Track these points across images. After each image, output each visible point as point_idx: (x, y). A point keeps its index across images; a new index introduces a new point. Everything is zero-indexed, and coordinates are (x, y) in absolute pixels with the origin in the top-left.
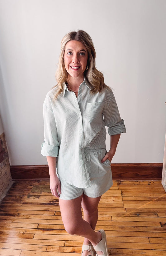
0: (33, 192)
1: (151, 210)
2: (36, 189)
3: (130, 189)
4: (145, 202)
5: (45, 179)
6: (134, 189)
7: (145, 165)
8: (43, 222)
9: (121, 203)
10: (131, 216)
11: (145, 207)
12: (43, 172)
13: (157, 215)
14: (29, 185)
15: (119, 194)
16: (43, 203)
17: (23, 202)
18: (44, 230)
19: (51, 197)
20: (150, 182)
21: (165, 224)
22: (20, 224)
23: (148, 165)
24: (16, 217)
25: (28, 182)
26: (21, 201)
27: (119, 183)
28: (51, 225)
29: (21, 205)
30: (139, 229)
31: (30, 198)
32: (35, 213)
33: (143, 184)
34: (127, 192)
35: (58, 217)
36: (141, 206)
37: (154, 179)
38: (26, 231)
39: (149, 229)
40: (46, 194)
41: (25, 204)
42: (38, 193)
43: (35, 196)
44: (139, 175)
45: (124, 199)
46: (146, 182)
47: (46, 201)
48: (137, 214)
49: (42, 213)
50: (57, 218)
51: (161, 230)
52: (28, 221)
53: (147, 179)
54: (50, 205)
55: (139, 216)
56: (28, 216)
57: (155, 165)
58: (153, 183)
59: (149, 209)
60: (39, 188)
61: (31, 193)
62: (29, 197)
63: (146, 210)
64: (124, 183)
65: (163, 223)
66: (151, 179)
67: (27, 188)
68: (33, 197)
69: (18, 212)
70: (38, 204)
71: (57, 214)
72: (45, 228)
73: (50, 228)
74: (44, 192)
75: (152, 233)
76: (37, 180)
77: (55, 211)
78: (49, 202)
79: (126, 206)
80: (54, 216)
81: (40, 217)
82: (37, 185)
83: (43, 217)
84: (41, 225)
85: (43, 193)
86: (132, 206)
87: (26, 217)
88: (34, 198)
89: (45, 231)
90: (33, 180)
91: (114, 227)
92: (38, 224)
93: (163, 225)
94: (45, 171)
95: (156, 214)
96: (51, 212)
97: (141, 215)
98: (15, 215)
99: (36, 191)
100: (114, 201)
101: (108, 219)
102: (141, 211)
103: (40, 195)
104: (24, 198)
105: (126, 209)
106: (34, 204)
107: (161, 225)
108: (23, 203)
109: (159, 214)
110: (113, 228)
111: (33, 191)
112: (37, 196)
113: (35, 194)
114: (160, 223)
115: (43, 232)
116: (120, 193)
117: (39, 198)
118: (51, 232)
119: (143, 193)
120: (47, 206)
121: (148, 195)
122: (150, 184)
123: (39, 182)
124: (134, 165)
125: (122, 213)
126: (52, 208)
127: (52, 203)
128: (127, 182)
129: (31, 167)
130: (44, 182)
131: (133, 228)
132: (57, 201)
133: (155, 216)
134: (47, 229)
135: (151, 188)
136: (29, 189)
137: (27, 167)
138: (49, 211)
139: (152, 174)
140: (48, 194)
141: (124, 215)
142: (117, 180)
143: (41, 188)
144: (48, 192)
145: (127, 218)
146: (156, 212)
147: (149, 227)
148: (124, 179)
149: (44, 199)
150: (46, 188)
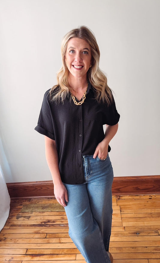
0: (23, 213)
1: (152, 227)
2: (27, 209)
3: (130, 205)
4: (145, 218)
5: (37, 197)
6: (134, 204)
8: (33, 246)
9: (119, 221)
10: (129, 235)
11: (146, 225)
12: (34, 190)
13: (158, 233)
14: (19, 204)
16: (34, 225)
17: (11, 224)
18: (33, 255)
19: (43, 217)
20: (151, 196)
22: (7, 250)
23: (148, 178)
24: (2, 242)
25: (17, 201)
26: (9, 223)
27: (118, 198)
28: (40, 250)
29: (8, 227)
30: (137, 250)
31: (19, 219)
32: (24, 236)
33: (143, 199)
34: (126, 208)
36: (140, 224)
37: (157, 192)
38: (13, 258)
39: (149, 250)
40: (37, 214)
41: (13, 226)
42: (29, 214)
43: (25, 217)
44: (139, 188)
45: (124, 216)
46: (147, 197)
47: (37, 222)
48: (137, 233)
49: (32, 236)
50: (48, 241)
52: (15, 246)
53: (148, 193)
54: (42, 226)
55: (138, 235)
56: (16, 240)
57: (156, 177)
58: (155, 197)
59: (149, 227)
60: (30, 208)
61: (20, 214)
62: (17, 218)
63: (146, 227)
64: (123, 198)
66: (152, 193)
67: (17, 208)
68: (22, 219)
69: (5, 236)
70: (28, 226)
71: (48, 237)
72: (34, 253)
73: (40, 253)
74: (35, 212)
75: (152, 254)
76: (28, 199)
77: (47, 233)
78: (41, 223)
79: (125, 224)
80: (45, 239)
81: (29, 242)
82: (28, 204)
83: (33, 241)
84: (29, 250)
86: (131, 224)
87: (13, 241)
88: (24, 219)
89: (34, 257)
90: (23, 199)
91: (111, 248)
92: (27, 249)
94: (37, 188)
95: (156, 232)
96: (42, 235)
97: (141, 234)
98: (2, 240)
99: (27, 211)
102: (141, 229)
103: (31, 215)
104: (12, 219)
105: (124, 227)
106: (24, 226)
108: (12, 226)
111: (23, 211)
112: (27, 217)
113: (25, 215)
115: (32, 258)
116: (119, 210)
117: (29, 219)
118: (42, 258)
119: (144, 208)
120: (38, 227)
121: (149, 211)
122: (151, 198)
123: (29, 201)
124: (134, 178)
125: (120, 232)
126: (44, 230)
127: (44, 224)
128: (127, 197)
129: (20, 184)
130: (35, 200)
131: (132, 249)
132: (49, 221)
133: (155, 234)
134: (36, 254)
135: (152, 203)
136: (18, 209)
137: (16, 184)
138: (39, 233)
139: (153, 188)
140: (39, 214)
141: (123, 235)
142: (116, 195)
143: (32, 207)
144: (40, 212)
145: (126, 238)
146: (157, 230)
147: (149, 247)
148: (123, 194)
149: (35, 219)
150: (37, 207)
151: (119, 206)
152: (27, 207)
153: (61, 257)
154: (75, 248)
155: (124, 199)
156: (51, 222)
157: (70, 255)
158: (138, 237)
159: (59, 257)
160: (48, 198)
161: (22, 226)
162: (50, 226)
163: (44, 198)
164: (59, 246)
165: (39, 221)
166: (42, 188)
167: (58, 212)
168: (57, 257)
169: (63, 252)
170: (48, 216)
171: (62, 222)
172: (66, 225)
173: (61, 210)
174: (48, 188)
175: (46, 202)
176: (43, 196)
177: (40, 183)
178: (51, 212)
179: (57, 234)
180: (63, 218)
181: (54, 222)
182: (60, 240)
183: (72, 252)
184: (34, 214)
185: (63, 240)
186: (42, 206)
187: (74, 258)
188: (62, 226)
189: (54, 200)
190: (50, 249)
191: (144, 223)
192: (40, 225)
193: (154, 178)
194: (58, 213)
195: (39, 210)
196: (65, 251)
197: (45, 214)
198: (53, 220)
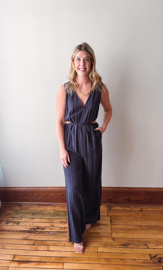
0: (13, 218)
1: (142, 240)
2: (16, 214)
3: (120, 216)
5: (28, 203)
6: (124, 216)
7: (138, 189)
8: (21, 253)
9: (109, 232)
10: (118, 246)
11: (136, 237)
12: (25, 195)
14: (10, 209)
15: (108, 221)
16: (23, 231)
17: (0, 228)
18: (20, 262)
19: (33, 224)
20: (142, 208)
21: (155, 257)
25: (8, 206)
27: (109, 208)
28: (28, 257)
30: (126, 262)
31: (8, 224)
32: (12, 242)
33: (134, 211)
34: (117, 219)
35: (37, 247)
36: (130, 236)
37: (148, 205)
39: (137, 262)
40: (27, 220)
41: (2, 231)
42: (18, 219)
43: (14, 222)
44: (131, 200)
45: (114, 227)
46: (139, 209)
47: (26, 228)
48: (125, 245)
49: (20, 242)
51: (150, 264)
52: (3, 251)
53: (140, 205)
54: (31, 233)
56: (4, 245)
57: (148, 190)
58: (146, 210)
59: (139, 239)
60: (20, 213)
61: (10, 219)
62: (7, 223)
63: (136, 240)
64: (114, 208)
65: (153, 256)
66: (144, 205)
67: (7, 212)
68: (11, 224)
70: (16, 232)
71: (37, 244)
72: (21, 260)
73: (27, 260)
74: (25, 217)
75: (140, 267)
76: (19, 204)
77: (35, 240)
78: (30, 230)
79: (114, 235)
80: (33, 246)
81: (17, 247)
82: (18, 210)
83: (21, 247)
84: (17, 257)
85: (23, 219)
86: (121, 235)
87: (1, 246)
88: (13, 224)
89: (21, 264)
90: (14, 204)
91: (99, 259)
92: (15, 255)
93: (153, 257)
94: (29, 194)
95: (146, 245)
96: (30, 242)
97: (130, 246)
99: (16, 216)
100: (101, 229)
101: (94, 250)
102: (131, 241)
103: (21, 221)
104: (1, 224)
105: (114, 238)
106: (13, 231)
107: (151, 258)
108: (0, 231)
109: (149, 245)
110: (97, 261)
111: (13, 216)
112: (16, 223)
113: (15, 220)
114: (150, 255)
115: (19, 265)
117: (19, 225)
118: (28, 265)
119: (134, 220)
120: (27, 234)
121: (139, 223)
122: (142, 211)
123: (20, 207)
124: (126, 189)
125: (109, 243)
126: (32, 236)
127: (33, 231)
128: (118, 208)
129: (12, 189)
130: (26, 206)
131: (120, 260)
132: (38, 228)
133: (144, 247)
134: (23, 261)
135: (142, 215)
136: (8, 214)
137: (8, 189)
138: (28, 239)
139: (144, 200)
140: (29, 220)
141: (112, 246)
142: (107, 205)
143: (23, 213)
144: (30, 218)
145: (115, 249)
146: (147, 243)
147: (137, 260)
148: (114, 204)
149: (24, 225)
150: (27, 213)
151: (109, 217)
152: (17, 212)
153: (48, 265)
154: (62, 257)
155: (115, 210)
156: (40, 229)
157: (57, 264)
158: (127, 248)
159: (46, 265)
160: (39, 205)
161: (11, 231)
162: (39, 232)
163: (35, 204)
164: (47, 254)
165: (29, 228)
166: (33, 194)
167: (48, 219)
168: (44, 265)
169: (50, 260)
170: (37, 222)
171: (51, 229)
172: (55, 233)
173: (51, 217)
174: (40, 195)
175: (37, 208)
176: (34, 202)
177: (32, 189)
178: (41, 218)
179: (45, 242)
180: (52, 226)
181: (43, 229)
182: (48, 248)
183: (60, 260)
184: (23, 220)
185: (51, 248)
186: (32, 213)
187: (61, 267)
188: (51, 234)
189: (44, 207)
190: (38, 256)
191: (133, 235)
192: (29, 232)
193: (146, 190)
194: (47, 221)
195: (28, 217)
196: (53, 259)
197: (35, 220)
198: (42, 227)
